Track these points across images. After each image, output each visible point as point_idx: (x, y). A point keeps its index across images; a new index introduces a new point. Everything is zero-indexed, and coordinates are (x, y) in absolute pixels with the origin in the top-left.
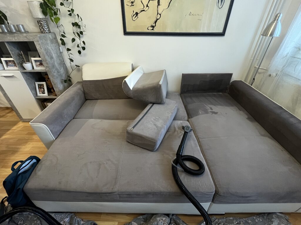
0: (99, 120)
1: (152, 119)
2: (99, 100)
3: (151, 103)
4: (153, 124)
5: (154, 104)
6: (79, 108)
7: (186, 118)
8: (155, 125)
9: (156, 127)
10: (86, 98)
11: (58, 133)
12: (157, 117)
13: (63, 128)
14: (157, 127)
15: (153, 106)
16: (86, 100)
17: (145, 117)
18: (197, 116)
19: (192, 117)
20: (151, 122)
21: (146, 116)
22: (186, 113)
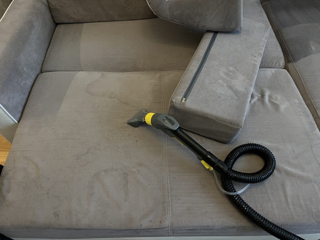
0: (97, 75)
1: (222, 74)
2: (85, 24)
3: (209, 31)
4: (225, 85)
5: (216, 33)
6: (46, 45)
7: (282, 62)
8: (230, 87)
9: (233, 94)
10: (57, 21)
11: (21, 109)
12: (231, 69)
13: (26, 96)
14: (236, 92)
15: (216, 40)
16: (57, 24)
17: (204, 69)
18: (306, 56)
19: (295, 60)
20: (220, 81)
21: (205, 65)
22: (280, 49)
